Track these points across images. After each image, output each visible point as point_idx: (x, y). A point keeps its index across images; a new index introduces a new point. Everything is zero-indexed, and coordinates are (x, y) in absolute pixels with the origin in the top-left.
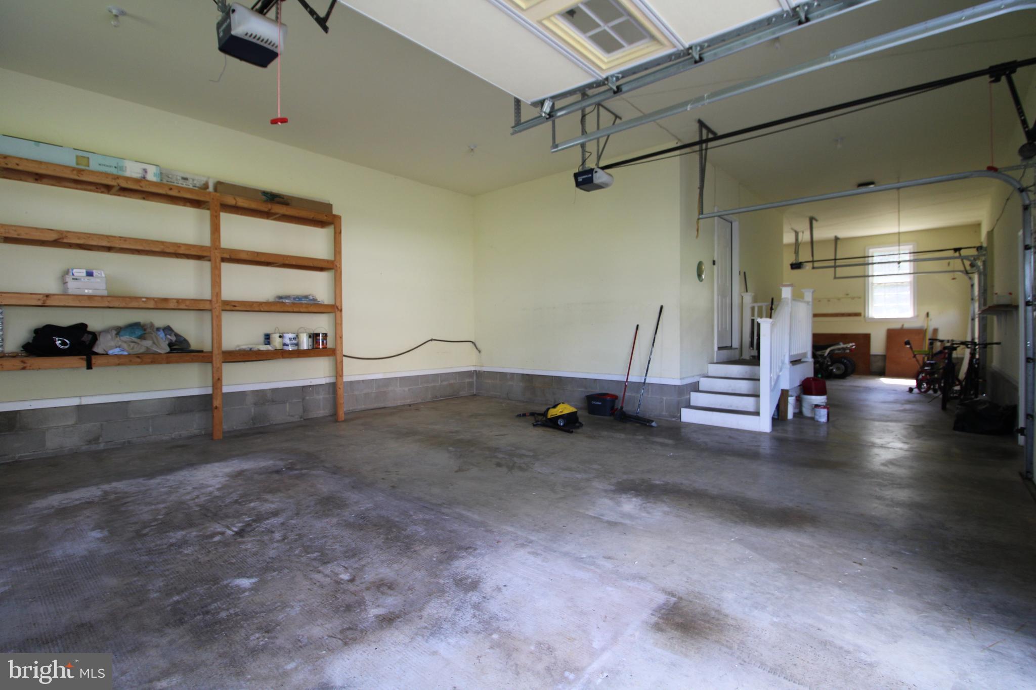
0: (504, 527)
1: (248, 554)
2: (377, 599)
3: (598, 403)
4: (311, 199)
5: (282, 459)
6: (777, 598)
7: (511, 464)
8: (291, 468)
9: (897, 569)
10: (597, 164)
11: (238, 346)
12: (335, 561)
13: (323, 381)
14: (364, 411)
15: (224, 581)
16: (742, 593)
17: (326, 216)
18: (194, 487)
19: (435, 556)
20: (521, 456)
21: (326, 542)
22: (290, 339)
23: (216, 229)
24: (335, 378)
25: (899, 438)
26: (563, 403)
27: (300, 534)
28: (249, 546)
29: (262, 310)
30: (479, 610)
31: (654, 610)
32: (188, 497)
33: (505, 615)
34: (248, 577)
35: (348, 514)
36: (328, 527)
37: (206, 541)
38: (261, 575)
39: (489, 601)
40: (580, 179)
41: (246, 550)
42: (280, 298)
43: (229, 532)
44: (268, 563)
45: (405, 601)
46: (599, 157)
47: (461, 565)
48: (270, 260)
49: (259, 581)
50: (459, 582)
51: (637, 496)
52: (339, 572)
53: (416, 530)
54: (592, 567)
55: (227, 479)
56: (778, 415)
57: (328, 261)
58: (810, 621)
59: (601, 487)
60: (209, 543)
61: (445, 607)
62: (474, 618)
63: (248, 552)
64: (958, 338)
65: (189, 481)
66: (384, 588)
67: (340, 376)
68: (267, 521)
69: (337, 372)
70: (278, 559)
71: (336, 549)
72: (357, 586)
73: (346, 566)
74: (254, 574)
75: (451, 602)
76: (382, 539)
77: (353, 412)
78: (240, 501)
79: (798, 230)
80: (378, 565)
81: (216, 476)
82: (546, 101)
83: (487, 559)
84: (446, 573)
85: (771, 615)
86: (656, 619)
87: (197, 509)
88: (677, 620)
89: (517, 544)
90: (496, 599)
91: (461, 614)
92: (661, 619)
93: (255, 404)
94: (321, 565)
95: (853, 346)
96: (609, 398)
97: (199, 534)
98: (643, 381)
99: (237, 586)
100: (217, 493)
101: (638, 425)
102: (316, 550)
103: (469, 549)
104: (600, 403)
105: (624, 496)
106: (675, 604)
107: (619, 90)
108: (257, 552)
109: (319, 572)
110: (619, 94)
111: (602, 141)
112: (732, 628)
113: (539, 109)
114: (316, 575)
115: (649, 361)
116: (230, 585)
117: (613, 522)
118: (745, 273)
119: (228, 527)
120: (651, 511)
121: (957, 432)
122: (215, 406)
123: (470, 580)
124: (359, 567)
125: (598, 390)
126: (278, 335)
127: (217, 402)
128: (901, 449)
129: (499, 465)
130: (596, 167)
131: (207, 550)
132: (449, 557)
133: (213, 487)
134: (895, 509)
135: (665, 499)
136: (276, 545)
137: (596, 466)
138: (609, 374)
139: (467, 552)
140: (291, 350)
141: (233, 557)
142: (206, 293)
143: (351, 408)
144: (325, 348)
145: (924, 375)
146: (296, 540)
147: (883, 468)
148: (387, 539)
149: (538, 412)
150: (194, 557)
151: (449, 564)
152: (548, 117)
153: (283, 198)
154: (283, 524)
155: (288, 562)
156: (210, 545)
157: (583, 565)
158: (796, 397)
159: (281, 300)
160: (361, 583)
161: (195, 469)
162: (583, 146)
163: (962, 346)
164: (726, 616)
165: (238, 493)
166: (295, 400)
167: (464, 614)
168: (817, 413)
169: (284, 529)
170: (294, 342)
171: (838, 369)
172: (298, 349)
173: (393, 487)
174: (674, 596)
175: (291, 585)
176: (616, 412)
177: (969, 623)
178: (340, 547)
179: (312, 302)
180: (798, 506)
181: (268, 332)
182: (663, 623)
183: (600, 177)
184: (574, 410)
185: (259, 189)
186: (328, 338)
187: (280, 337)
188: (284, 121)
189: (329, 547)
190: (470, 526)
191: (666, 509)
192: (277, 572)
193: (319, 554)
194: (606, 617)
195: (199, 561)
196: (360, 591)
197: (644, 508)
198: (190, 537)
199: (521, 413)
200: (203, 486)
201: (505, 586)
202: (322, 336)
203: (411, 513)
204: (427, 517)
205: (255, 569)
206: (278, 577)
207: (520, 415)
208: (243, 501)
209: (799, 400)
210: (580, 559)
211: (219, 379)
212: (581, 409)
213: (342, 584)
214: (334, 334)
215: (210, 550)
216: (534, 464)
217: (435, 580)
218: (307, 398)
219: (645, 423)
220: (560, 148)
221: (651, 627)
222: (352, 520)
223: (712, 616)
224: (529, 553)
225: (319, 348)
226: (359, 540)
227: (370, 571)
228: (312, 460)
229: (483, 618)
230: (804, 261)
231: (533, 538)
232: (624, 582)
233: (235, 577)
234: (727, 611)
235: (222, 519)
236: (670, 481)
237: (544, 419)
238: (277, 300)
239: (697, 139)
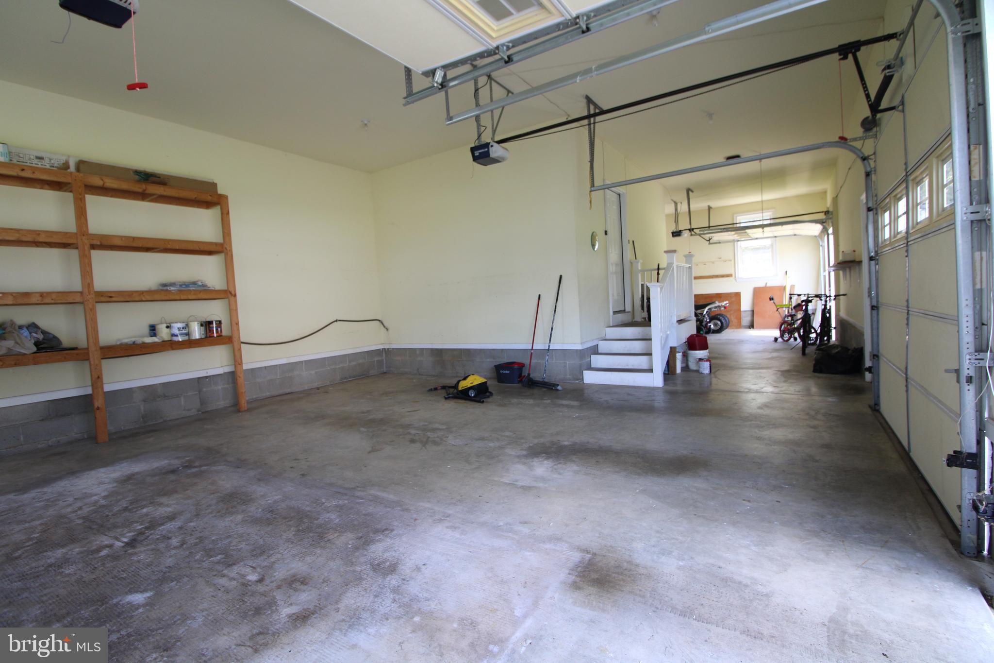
0: (421, 504)
1: (141, 566)
2: (289, 597)
3: (506, 372)
4: (191, 178)
5: (177, 458)
6: (681, 543)
7: (425, 440)
8: (188, 466)
9: (779, 502)
10: (493, 139)
11: (119, 340)
12: (241, 561)
13: (221, 371)
14: (269, 398)
15: (113, 599)
16: (650, 541)
17: (210, 196)
18: (75, 497)
19: (350, 542)
20: (434, 430)
21: (230, 542)
22: (179, 328)
23: (81, 213)
24: (234, 366)
25: (770, 383)
26: (473, 375)
27: (201, 537)
28: (142, 557)
29: (144, 299)
30: (398, 594)
31: (570, 570)
32: (69, 510)
33: (426, 595)
34: (141, 592)
35: (255, 510)
36: (233, 525)
37: (91, 557)
38: (157, 587)
39: (409, 582)
40: (477, 153)
41: (139, 561)
42: (165, 285)
43: (119, 544)
44: (164, 573)
45: (320, 595)
46: (494, 132)
47: (378, 549)
48: (150, 245)
49: (155, 595)
50: (377, 567)
51: (548, 458)
52: (246, 573)
53: (329, 518)
54: (510, 534)
55: (115, 485)
56: (668, 370)
57: (216, 244)
58: (711, 561)
59: (513, 453)
60: (95, 558)
61: (363, 596)
62: (393, 603)
63: (141, 563)
64: (812, 292)
65: (70, 491)
66: (297, 584)
67: (239, 364)
68: (163, 527)
69: (235, 361)
70: (176, 567)
71: (241, 548)
72: (267, 585)
73: (254, 565)
74: (149, 587)
75: (369, 589)
76: (292, 531)
77: (257, 400)
78: (130, 508)
79: (677, 201)
80: (289, 560)
81: (101, 483)
82: (438, 70)
83: (404, 539)
84: (362, 559)
85: (678, 560)
86: (574, 577)
87: (80, 521)
88: (593, 577)
89: (435, 520)
90: (416, 580)
91: (380, 600)
92: (578, 577)
93: (144, 401)
94: (226, 568)
95: (727, 304)
96: (516, 367)
97: (81, 549)
98: (547, 348)
99: (129, 603)
100: (103, 502)
101: (544, 389)
102: (220, 552)
103: (386, 530)
104: (508, 372)
105: (536, 459)
106: (590, 560)
107: (509, 60)
108: (151, 562)
109: (224, 576)
110: (510, 63)
111: (497, 113)
112: (643, 577)
113: (430, 79)
114: (220, 580)
115: (552, 328)
116: (121, 603)
117: (527, 487)
118: (633, 241)
119: (117, 539)
120: (562, 471)
121: (816, 374)
122: (96, 406)
123: (388, 564)
124: (268, 564)
125: (505, 360)
126: (165, 325)
127: (98, 403)
128: (772, 393)
129: (413, 441)
130: (492, 141)
131: (92, 567)
132: (365, 542)
133: (99, 496)
134: (773, 447)
135: (574, 459)
136: (173, 552)
137: (507, 434)
138: (515, 343)
139: (384, 535)
140: (180, 340)
141: (123, 571)
142: (76, 284)
143: (254, 397)
144: (220, 336)
145: (786, 326)
146: (196, 544)
147: (760, 411)
148: (299, 530)
149: (449, 385)
150: (77, 576)
151: (365, 549)
152: (440, 87)
153: (159, 177)
154: (180, 528)
155: (188, 569)
156: (97, 560)
157: (501, 533)
158: (683, 353)
159: (165, 288)
160: (272, 582)
161: (77, 477)
162: (477, 118)
163: (815, 299)
164: (637, 565)
165: (128, 499)
166: (190, 394)
167: (383, 600)
168: (701, 366)
169: (182, 534)
170: (184, 331)
171: (715, 325)
172: (189, 339)
173: (303, 475)
174: (588, 552)
175: (191, 594)
176: (524, 379)
177: (844, 545)
178: (247, 546)
179: (202, 288)
180: (692, 453)
181: (152, 323)
182: (581, 581)
183: (496, 151)
184: (483, 380)
185: (131, 168)
186: (223, 326)
187: (167, 327)
188: (143, 86)
189: (235, 547)
190: (386, 507)
191: (575, 468)
192: (175, 582)
193: (223, 556)
194: (526, 583)
195: (83, 580)
196: (270, 591)
197: (555, 469)
198: (72, 554)
199: (433, 388)
200: (86, 496)
201: (424, 565)
202: (216, 324)
203: (323, 500)
204: (341, 502)
205: (150, 581)
206: (177, 587)
207: (432, 389)
208: (134, 508)
209: (685, 356)
210: (497, 528)
211: (99, 377)
212: (490, 378)
213: (250, 586)
214: (229, 322)
215: (96, 566)
216: (448, 437)
217: (351, 569)
218: (204, 390)
219: (551, 387)
220: (454, 120)
221: (570, 587)
222: (259, 515)
223: (624, 568)
224: (447, 527)
225: (214, 336)
226: (266, 536)
227: (280, 568)
228: (212, 455)
229: (404, 601)
230: (683, 229)
231: (450, 512)
232: (542, 545)
233: (127, 593)
234: (638, 561)
235: (109, 529)
236: (577, 441)
237: (456, 391)
238: (161, 288)
239: (585, 114)
